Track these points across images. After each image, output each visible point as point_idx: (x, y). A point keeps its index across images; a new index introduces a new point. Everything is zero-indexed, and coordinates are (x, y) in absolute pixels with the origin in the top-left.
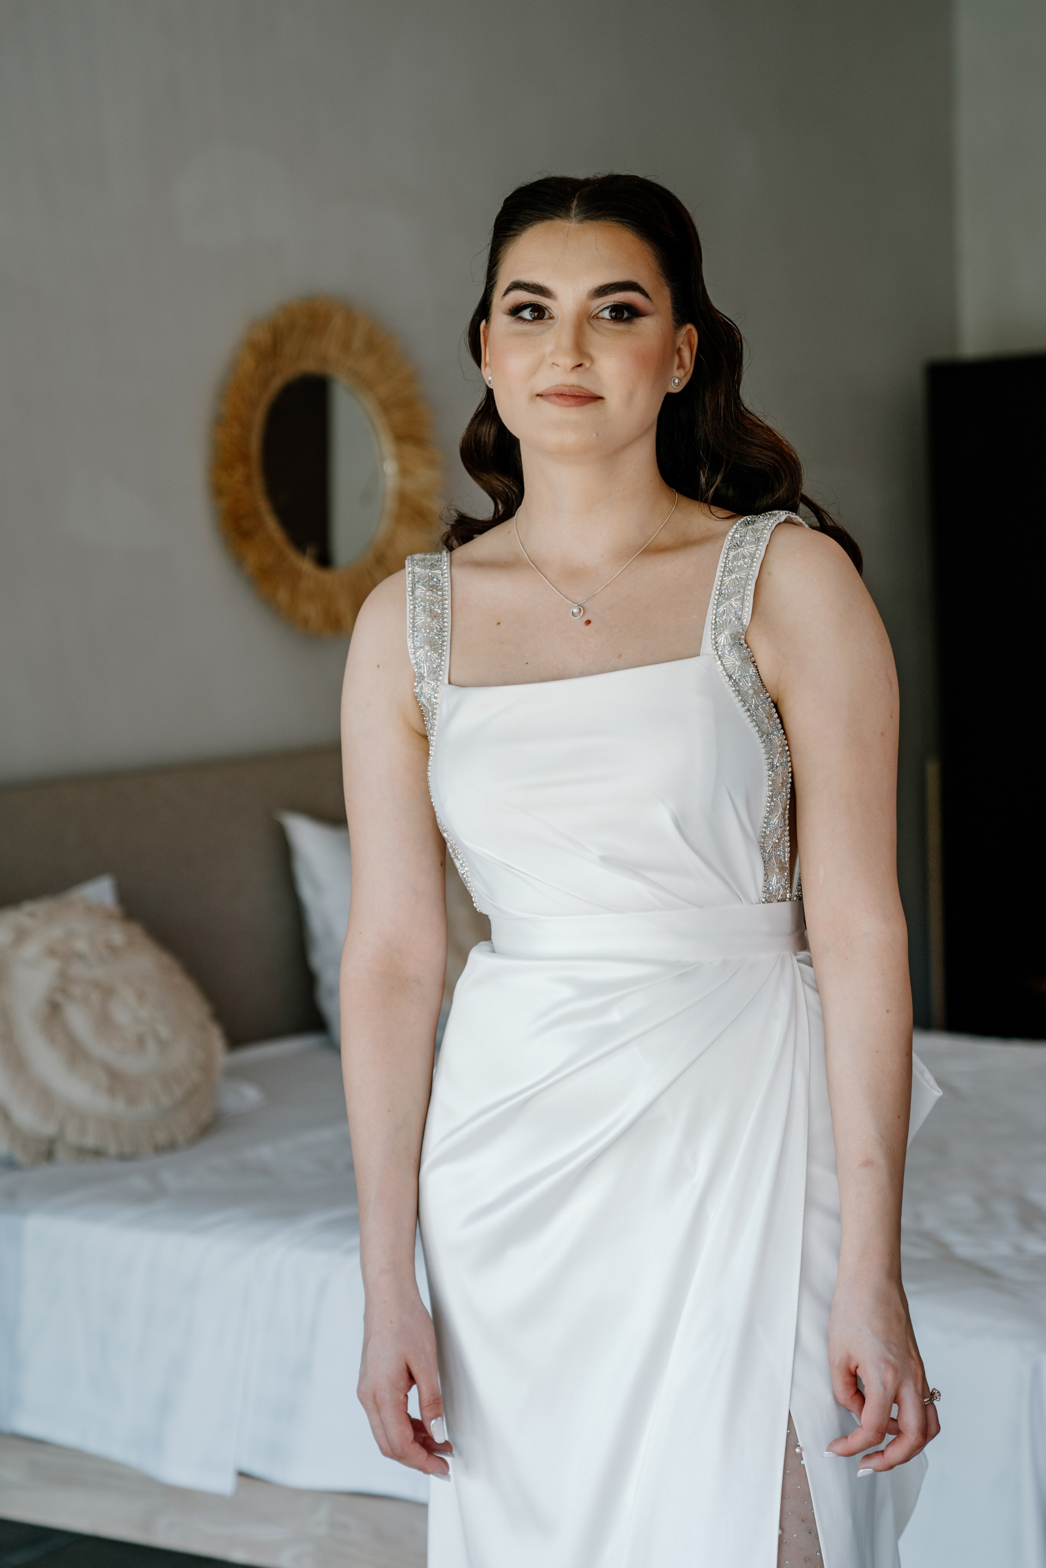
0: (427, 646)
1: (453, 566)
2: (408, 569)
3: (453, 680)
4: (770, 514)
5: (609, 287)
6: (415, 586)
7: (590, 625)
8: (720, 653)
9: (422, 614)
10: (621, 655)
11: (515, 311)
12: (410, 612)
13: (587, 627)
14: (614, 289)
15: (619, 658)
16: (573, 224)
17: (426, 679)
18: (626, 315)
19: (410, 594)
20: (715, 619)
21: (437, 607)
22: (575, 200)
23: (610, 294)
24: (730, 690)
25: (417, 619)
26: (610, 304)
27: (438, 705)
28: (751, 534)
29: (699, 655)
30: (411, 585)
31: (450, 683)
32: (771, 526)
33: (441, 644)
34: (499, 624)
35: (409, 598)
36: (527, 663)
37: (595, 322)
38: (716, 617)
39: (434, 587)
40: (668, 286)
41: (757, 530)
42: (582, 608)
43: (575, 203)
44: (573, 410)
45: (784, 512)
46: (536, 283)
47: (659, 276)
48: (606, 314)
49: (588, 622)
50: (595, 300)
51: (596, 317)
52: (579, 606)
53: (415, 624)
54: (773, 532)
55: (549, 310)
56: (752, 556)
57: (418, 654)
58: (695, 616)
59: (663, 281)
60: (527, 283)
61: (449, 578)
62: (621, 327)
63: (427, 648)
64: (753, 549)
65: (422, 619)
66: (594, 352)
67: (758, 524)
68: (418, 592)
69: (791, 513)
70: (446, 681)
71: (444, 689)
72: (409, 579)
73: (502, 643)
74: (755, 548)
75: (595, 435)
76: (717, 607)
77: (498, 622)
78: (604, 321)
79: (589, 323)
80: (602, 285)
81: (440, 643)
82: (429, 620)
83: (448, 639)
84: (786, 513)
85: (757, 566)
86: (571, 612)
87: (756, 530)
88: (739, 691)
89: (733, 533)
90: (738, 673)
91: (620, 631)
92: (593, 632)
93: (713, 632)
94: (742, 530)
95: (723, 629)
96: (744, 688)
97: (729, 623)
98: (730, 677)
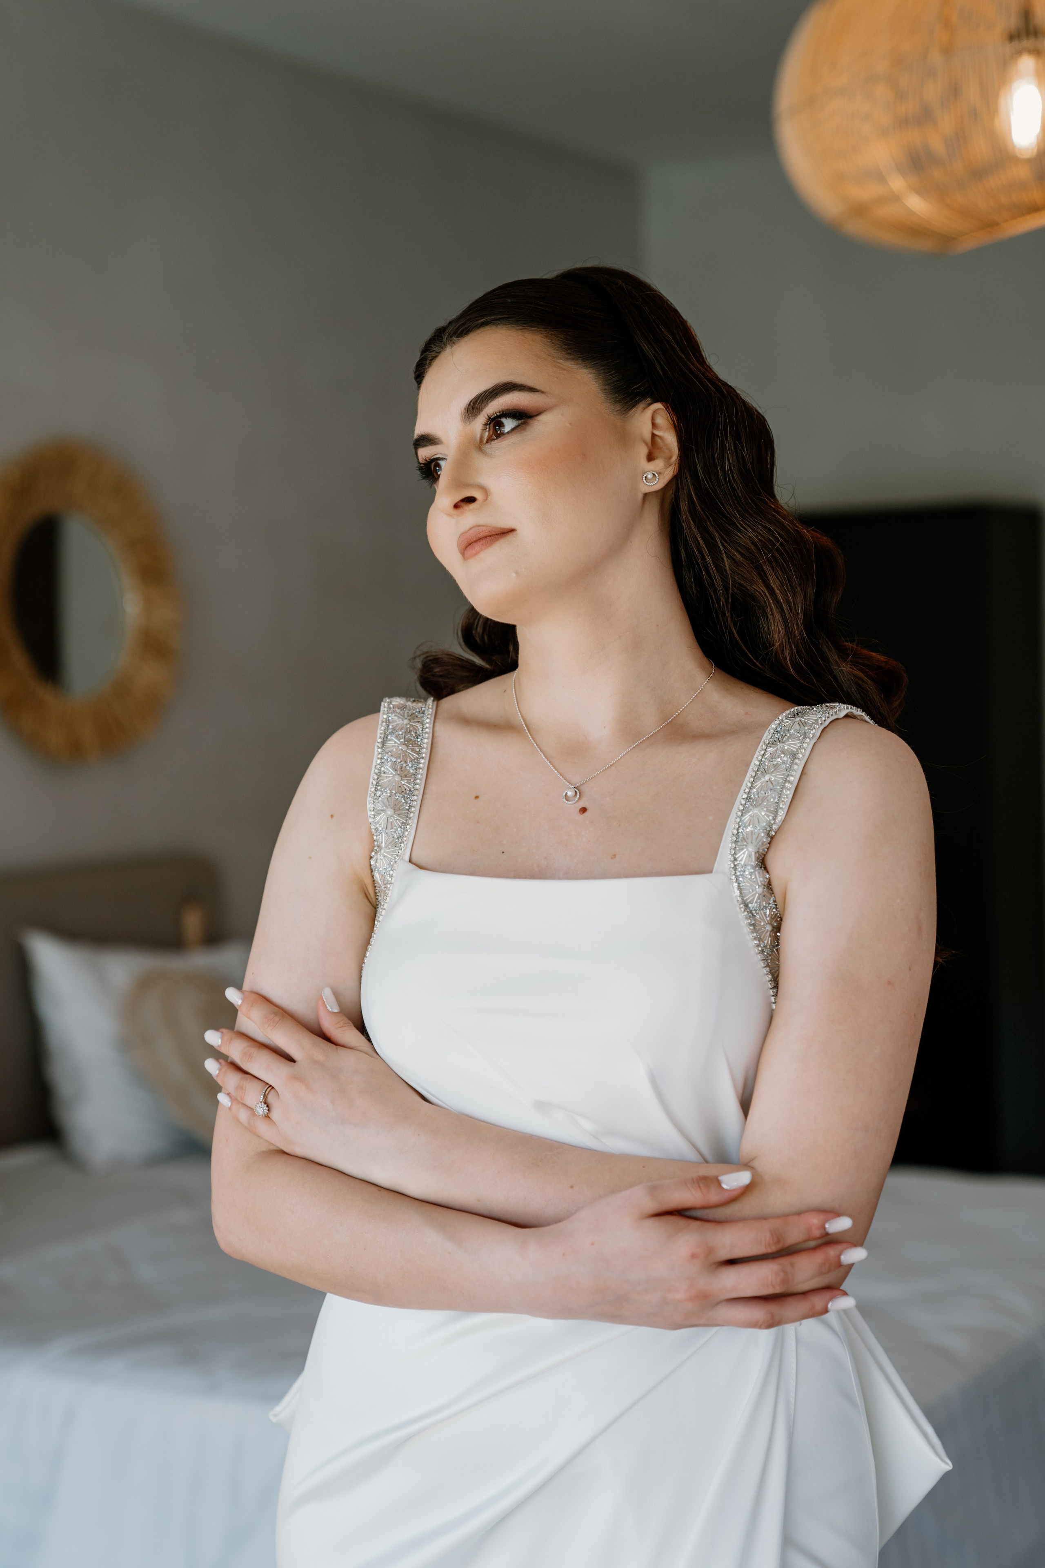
0: (390, 809)
1: (437, 720)
2: (382, 716)
3: (415, 858)
4: (827, 706)
6: (387, 738)
7: (586, 814)
8: (738, 874)
9: (390, 771)
10: (615, 855)
12: (376, 766)
13: (582, 816)
15: (612, 858)
17: (382, 851)
19: (380, 745)
20: (738, 829)
21: (410, 765)
24: (744, 924)
25: (384, 776)
27: (392, 885)
28: (798, 727)
29: (711, 872)
30: (382, 736)
31: (410, 861)
32: (825, 721)
33: (408, 810)
34: (477, 797)
35: (377, 750)
36: (503, 852)
38: (739, 827)
39: (411, 741)
42: (578, 791)
45: (845, 706)
49: (584, 810)
52: (576, 788)
53: (379, 781)
54: (825, 728)
56: (794, 756)
57: (378, 818)
61: (431, 735)
63: (390, 812)
64: (796, 745)
65: (389, 777)
67: (809, 716)
68: (390, 744)
69: (854, 708)
70: (407, 858)
71: (403, 866)
72: (381, 727)
73: (478, 822)
74: (799, 745)
76: (742, 815)
77: (477, 795)
81: (407, 808)
82: (397, 779)
83: (416, 804)
84: (847, 708)
85: (798, 768)
86: (565, 793)
87: (804, 724)
88: (754, 925)
89: (775, 725)
90: (756, 902)
91: (619, 826)
92: (587, 822)
93: (734, 845)
94: (787, 722)
95: (745, 843)
96: (761, 922)
97: (754, 837)
98: (746, 906)
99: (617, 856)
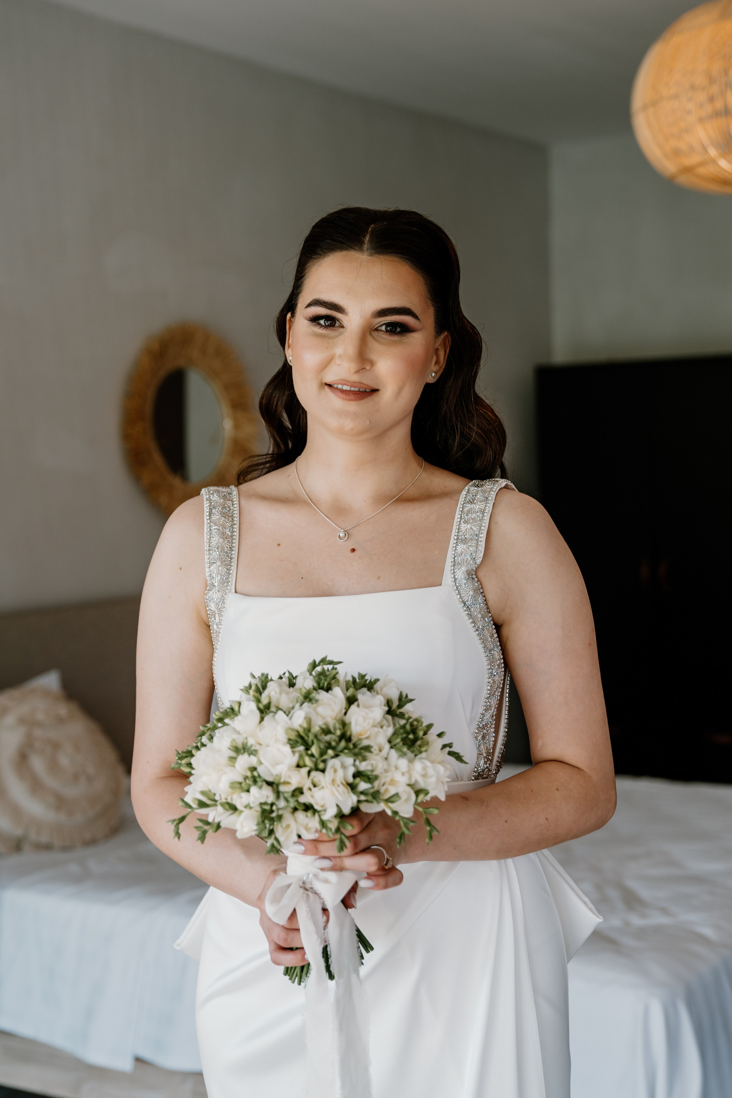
1: (241, 498)
2: (206, 497)
3: (238, 590)
4: (494, 480)
5: (389, 310)
6: (211, 511)
7: (355, 552)
8: (457, 584)
9: (216, 536)
10: (378, 579)
11: (315, 319)
12: (207, 533)
13: (352, 555)
14: (392, 312)
15: (377, 581)
16: (365, 256)
17: (216, 588)
18: (398, 330)
19: (208, 518)
20: (454, 558)
21: (228, 530)
22: (368, 236)
23: (389, 316)
24: (464, 614)
25: (213, 540)
26: (386, 322)
27: (225, 609)
28: (481, 494)
29: (441, 585)
30: (208, 510)
31: (236, 592)
32: (496, 489)
33: (230, 561)
34: (279, 545)
35: (206, 521)
36: (302, 578)
37: (375, 334)
38: (455, 557)
39: (226, 513)
40: (433, 306)
41: (485, 492)
43: (367, 238)
44: (354, 403)
46: (333, 302)
47: (428, 300)
48: (383, 328)
49: (353, 550)
50: (376, 319)
51: (377, 330)
52: (345, 531)
53: (210, 543)
54: (497, 493)
55: (340, 321)
56: (483, 512)
57: (212, 568)
58: (437, 552)
59: (429, 303)
60: (326, 301)
61: (238, 508)
62: (395, 338)
63: (218, 563)
64: (483, 505)
65: (216, 540)
66: (373, 357)
67: (486, 487)
68: (214, 518)
70: (233, 591)
71: (231, 596)
72: (206, 505)
73: (282, 561)
74: (485, 505)
75: (368, 422)
76: (455, 549)
77: (279, 543)
78: (382, 332)
79: (371, 334)
80: (383, 308)
81: (229, 560)
82: (221, 540)
83: (235, 556)
84: (505, 481)
85: (487, 518)
86: (338, 536)
88: (471, 615)
89: (466, 492)
90: (470, 601)
91: (379, 559)
92: (356, 558)
93: (453, 568)
94: (473, 490)
95: (460, 566)
96: (475, 613)
97: (465, 561)
98: (465, 604)
99: (381, 577)
